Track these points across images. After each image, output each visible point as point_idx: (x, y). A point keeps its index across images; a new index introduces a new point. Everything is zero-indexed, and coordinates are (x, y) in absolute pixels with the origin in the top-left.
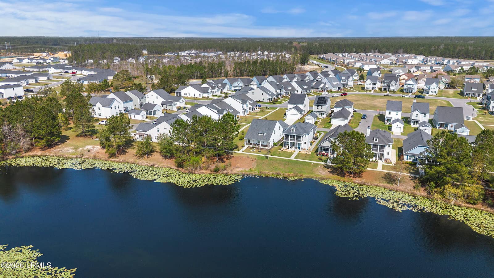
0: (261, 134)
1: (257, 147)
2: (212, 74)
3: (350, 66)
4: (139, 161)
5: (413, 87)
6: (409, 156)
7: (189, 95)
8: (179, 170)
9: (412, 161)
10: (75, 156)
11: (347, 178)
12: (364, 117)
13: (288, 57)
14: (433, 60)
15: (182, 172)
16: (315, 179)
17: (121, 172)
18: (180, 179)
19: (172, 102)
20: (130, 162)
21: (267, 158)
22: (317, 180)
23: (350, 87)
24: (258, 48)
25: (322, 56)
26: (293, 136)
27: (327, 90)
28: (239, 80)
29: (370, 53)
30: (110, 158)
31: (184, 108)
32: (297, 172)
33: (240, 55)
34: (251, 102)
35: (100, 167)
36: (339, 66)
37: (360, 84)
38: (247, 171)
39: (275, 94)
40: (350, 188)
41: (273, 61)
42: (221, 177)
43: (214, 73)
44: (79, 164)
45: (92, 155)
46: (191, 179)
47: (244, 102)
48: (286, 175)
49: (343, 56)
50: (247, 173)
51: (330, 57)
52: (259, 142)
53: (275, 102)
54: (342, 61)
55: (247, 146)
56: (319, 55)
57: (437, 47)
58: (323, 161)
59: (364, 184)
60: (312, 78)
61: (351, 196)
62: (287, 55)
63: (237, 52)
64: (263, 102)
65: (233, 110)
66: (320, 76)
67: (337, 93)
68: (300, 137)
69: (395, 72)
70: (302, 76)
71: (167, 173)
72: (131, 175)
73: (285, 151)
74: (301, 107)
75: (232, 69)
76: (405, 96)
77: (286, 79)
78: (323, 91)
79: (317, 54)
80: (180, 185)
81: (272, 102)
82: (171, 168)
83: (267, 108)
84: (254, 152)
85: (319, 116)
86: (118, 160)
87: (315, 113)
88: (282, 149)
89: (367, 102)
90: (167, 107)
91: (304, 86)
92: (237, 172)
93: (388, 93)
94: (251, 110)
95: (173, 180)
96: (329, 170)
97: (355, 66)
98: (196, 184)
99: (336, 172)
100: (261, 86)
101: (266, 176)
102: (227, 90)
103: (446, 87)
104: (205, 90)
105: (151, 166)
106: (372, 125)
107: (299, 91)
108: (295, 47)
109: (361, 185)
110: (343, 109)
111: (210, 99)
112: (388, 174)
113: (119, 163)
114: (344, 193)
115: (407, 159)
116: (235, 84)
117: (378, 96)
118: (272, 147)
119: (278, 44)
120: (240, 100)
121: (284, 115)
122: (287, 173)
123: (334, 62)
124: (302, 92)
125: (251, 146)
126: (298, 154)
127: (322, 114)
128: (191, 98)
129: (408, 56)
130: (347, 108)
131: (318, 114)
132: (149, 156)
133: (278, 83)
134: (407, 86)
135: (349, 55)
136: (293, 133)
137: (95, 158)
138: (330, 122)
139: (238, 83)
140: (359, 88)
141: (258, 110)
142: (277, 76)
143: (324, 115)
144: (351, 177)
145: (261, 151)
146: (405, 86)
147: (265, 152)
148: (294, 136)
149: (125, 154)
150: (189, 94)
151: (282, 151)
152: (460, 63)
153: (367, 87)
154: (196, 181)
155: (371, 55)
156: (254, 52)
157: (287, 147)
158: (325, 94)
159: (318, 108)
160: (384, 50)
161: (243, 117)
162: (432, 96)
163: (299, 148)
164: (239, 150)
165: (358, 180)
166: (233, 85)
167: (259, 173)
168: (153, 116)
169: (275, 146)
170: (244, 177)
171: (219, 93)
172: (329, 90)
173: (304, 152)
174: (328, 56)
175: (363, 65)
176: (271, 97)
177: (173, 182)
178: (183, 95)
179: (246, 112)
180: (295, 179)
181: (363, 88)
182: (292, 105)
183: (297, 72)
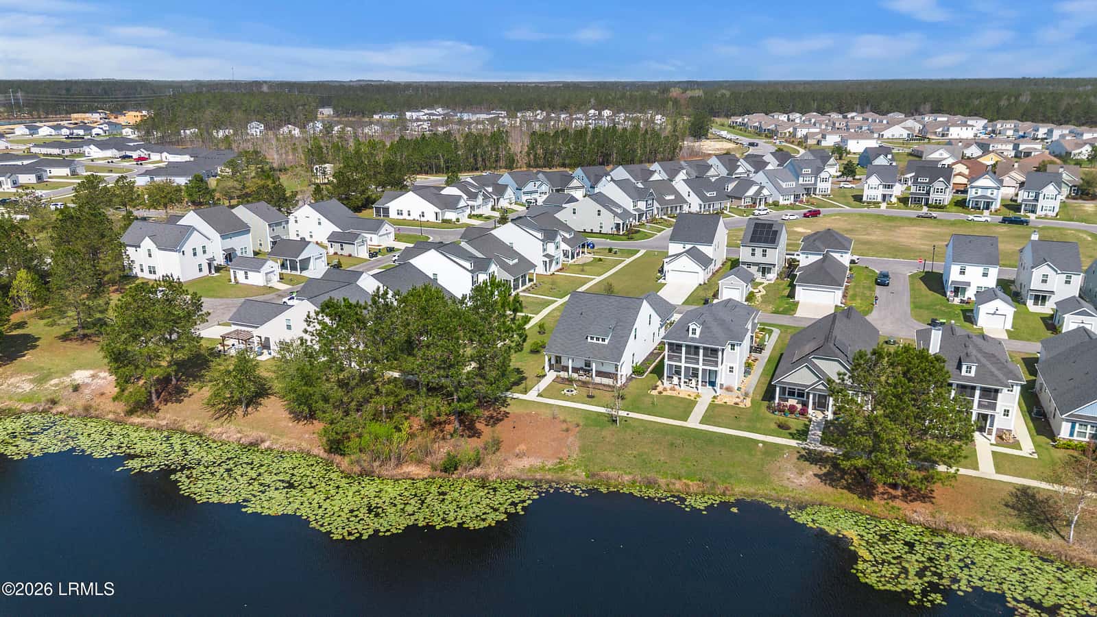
0: (595, 341)
1: (584, 378)
2: (476, 160)
3: (811, 142)
4: (216, 429)
5: (992, 194)
6: (1077, 425)
7: (409, 215)
8: (332, 462)
9: (1087, 439)
10: (28, 407)
11: (883, 502)
12: (882, 280)
13: (659, 122)
14: (1010, 129)
15: (342, 472)
16: (773, 506)
17: (147, 467)
18: (328, 498)
19: (356, 236)
20: (189, 430)
21: (615, 421)
22: (782, 507)
23: (823, 195)
24: (590, 102)
25: (740, 120)
26: (692, 350)
27: (766, 203)
28: (541, 176)
29: (854, 114)
30: (132, 414)
31: (391, 250)
32: (715, 479)
33: (548, 119)
34: (567, 236)
35: (90, 447)
36: (784, 144)
37: (846, 186)
38: (550, 469)
39: (632, 211)
40: (899, 548)
41: (625, 129)
42: (463, 492)
43: (480, 159)
44: (28, 437)
45: (80, 404)
46: (365, 500)
47: (549, 236)
48: (678, 485)
49: (788, 119)
50: (549, 477)
51: (760, 123)
52: (588, 364)
53: (631, 233)
54: (791, 130)
55: (551, 375)
56: (734, 119)
57: (1013, 100)
58: (793, 436)
59: (947, 530)
60: (724, 172)
61: (913, 583)
62: (659, 117)
63: (539, 112)
64: (600, 233)
65: (516, 261)
66: (743, 168)
67: (793, 209)
68: (715, 351)
69: (931, 156)
70: (698, 166)
71: (293, 475)
72: (177, 481)
73: (669, 393)
74: (706, 250)
75: (526, 149)
76: (976, 219)
77: (658, 173)
78: (754, 203)
79: (728, 116)
80: (322, 526)
81: (624, 235)
82: (308, 454)
83: (610, 250)
84: (572, 399)
85: (758, 277)
86: (152, 420)
87: (745, 267)
88: (660, 388)
89: (876, 236)
90: (342, 249)
91: (708, 192)
92: (517, 474)
93: (925, 209)
94: (568, 257)
95: (306, 504)
96: (815, 469)
97: (824, 144)
98: (376, 525)
99: (842, 477)
100: (597, 190)
101: (612, 489)
102: (508, 201)
103: (1070, 194)
104: (450, 203)
105: (251, 444)
106: (912, 306)
107: (694, 204)
108: (676, 99)
109: (934, 532)
110: (826, 257)
111: (462, 226)
112: (1024, 490)
113: (154, 433)
114: (887, 571)
115: (1072, 434)
116: (530, 187)
117: (902, 218)
118: (630, 379)
119: (636, 93)
120: (539, 230)
121: (659, 271)
122: (679, 479)
123: (771, 134)
124: (703, 206)
125: (563, 374)
126: (712, 406)
127: (765, 270)
128: (414, 223)
129: (945, 119)
130: (836, 256)
131: (753, 269)
132: (250, 409)
133: (640, 185)
134: (976, 193)
135: (803, 118)
136: (693, 339)
137: (87, 413)
138: (792, 295)
139: (538, 183)
140: (845, 197)
141: (587, 257)
142: (636, 167)
143: (769, 272)
144: (895, 497)
145: (595, 392)
146: (972, 193)
147: (608, 397)
148: (697, 348)
149: (180, 401)
150: (409, 211)
151: (660, 393)
152: (1078, 136)
153: (867, 194)
154: (380, 510)
155: (856, 117)
156: (579, 110)
157: (675, 380)
158: (762, 213)
159: (753, 254)
160: (885, 105)
161: (546, 279)
162: (1046, 217)
163: (713, 384)
164: (526, 388)
165: (920, 512)
166: (525, 190)
167: (588, 477)
168: (299, 273)
169: (638, 375)
170: (539, 494)
171: (486, 211)
172: (771, 202)
173: (730, 399)
174: (755, 120)
175: (844, 140)
176: (621, 222)
177: (304, 512)
178: (393, 214)
179: (554, 263)
180: (710, 503)
181: (858, 198)
182: (682, 245)
183: (683, 157)
